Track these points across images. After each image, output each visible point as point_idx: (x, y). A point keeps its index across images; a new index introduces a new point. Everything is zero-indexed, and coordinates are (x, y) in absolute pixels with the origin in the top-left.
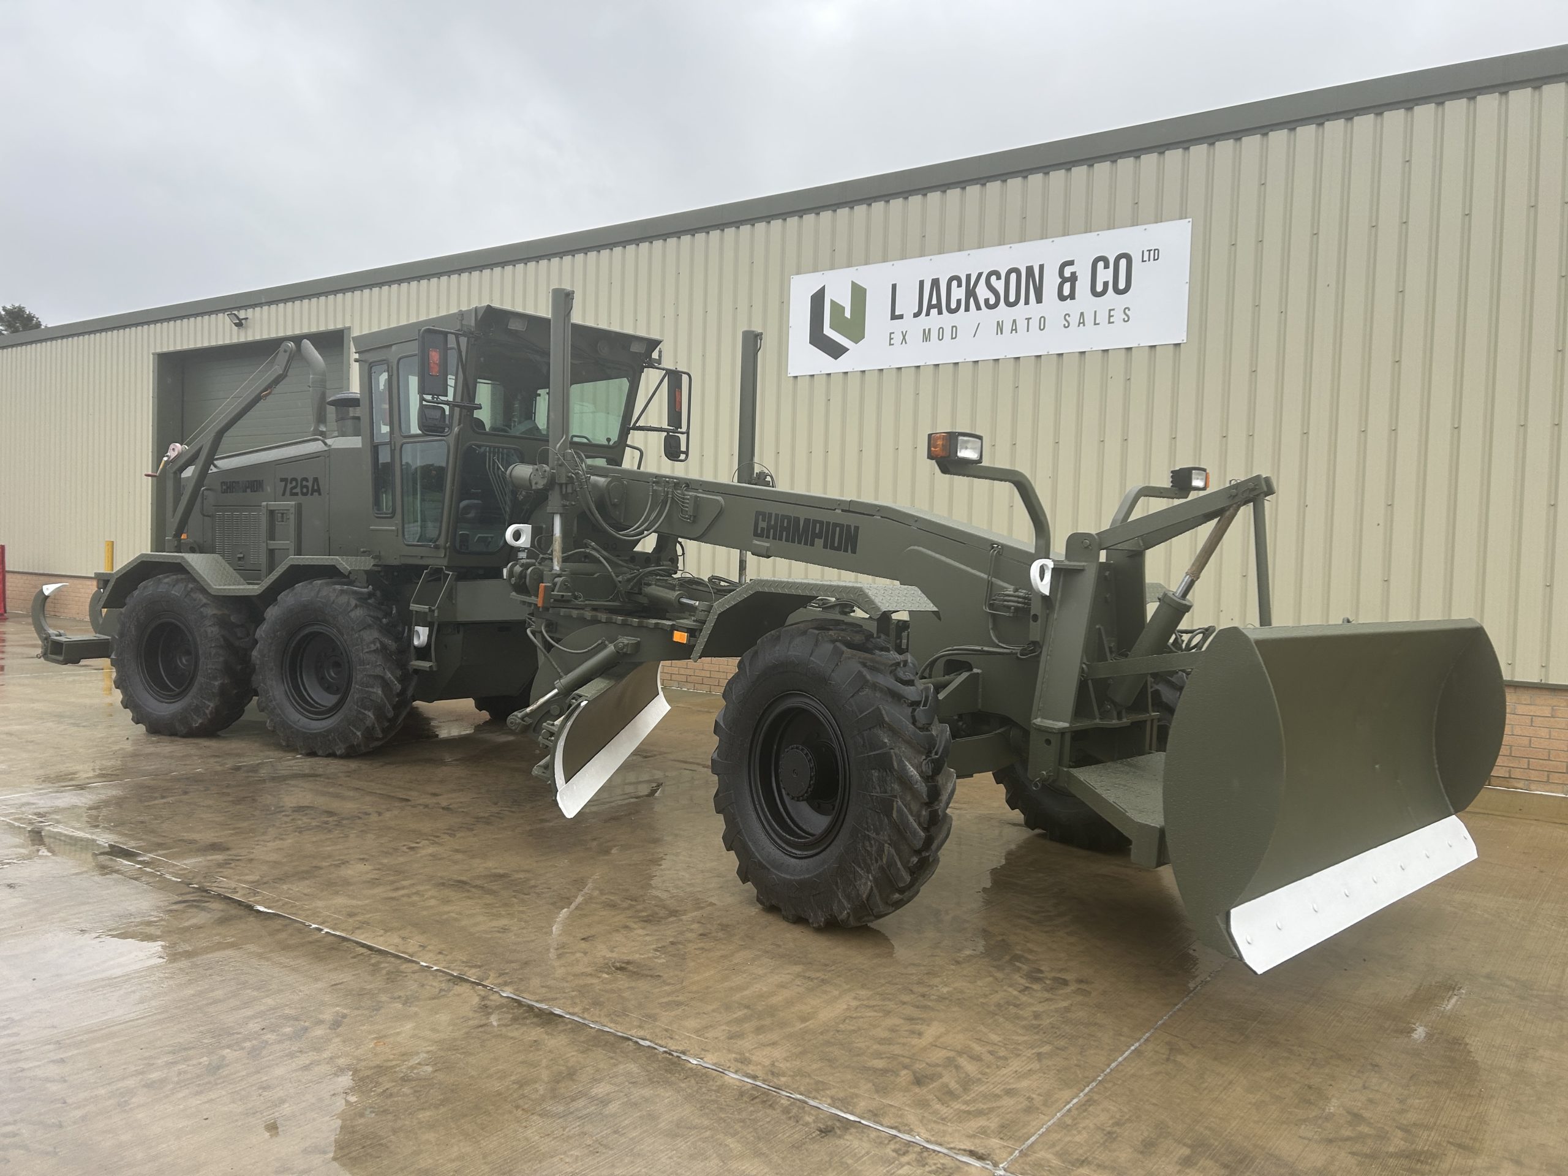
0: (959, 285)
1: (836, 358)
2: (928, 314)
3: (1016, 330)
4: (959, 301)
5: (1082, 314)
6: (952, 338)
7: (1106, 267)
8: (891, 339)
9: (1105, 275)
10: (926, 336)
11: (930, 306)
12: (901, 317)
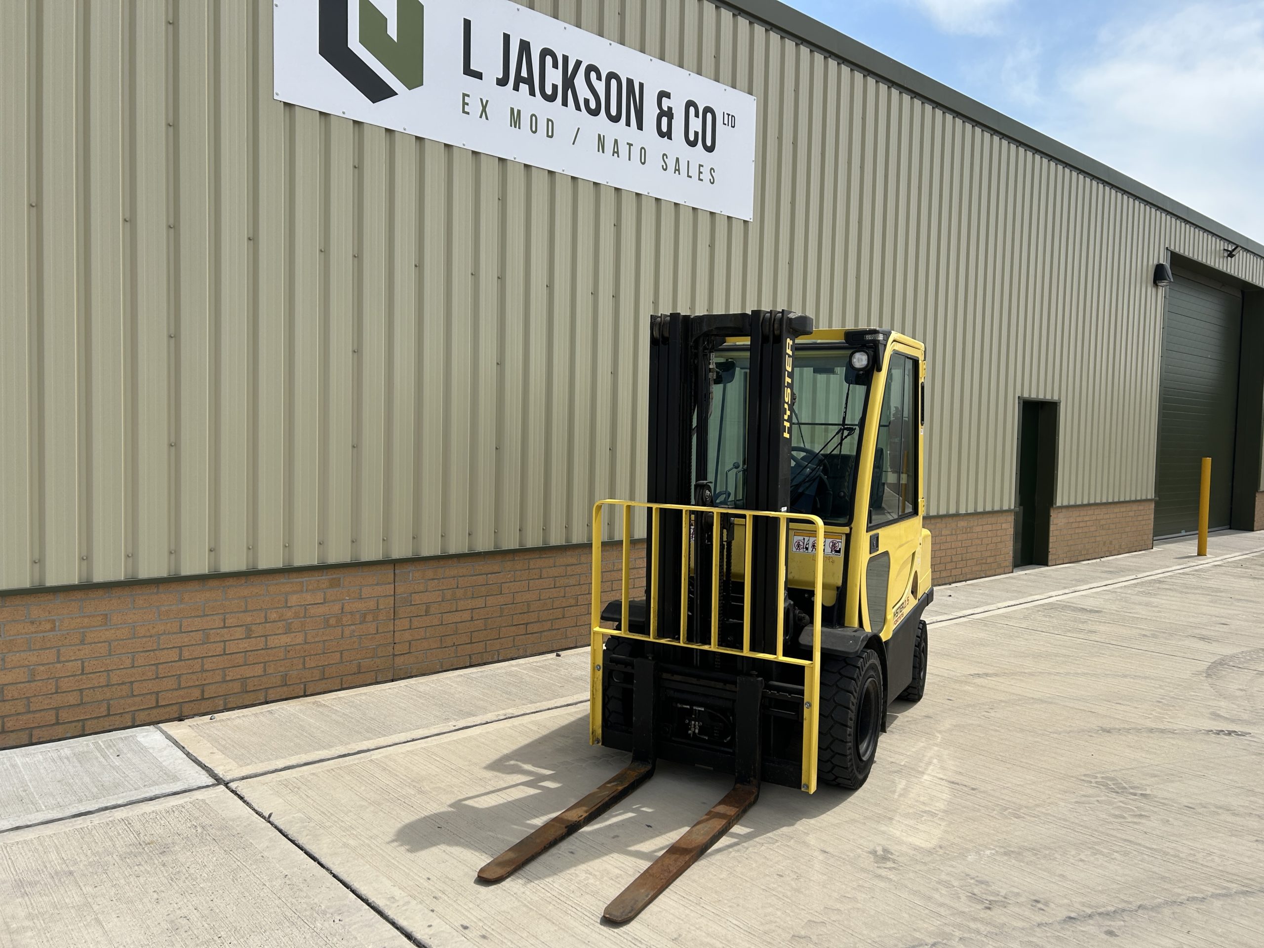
0: (555, 66)
1: (374, 101)
2: (516, 88)
3: (617, 153)
4: (555, 87)
5: (677, 159)
6: (548, 136)
7: (697, 116)
8: (465, 104)
9: (696, 125)
10: (515, 119)
11: (519, 80)
12: (478, 75)
